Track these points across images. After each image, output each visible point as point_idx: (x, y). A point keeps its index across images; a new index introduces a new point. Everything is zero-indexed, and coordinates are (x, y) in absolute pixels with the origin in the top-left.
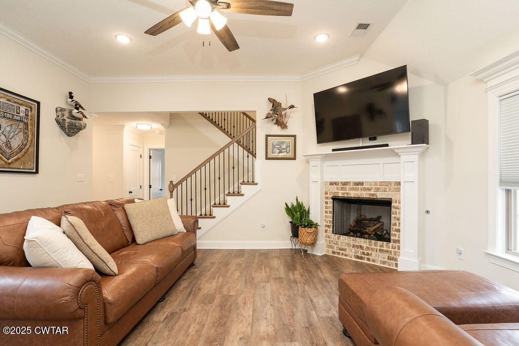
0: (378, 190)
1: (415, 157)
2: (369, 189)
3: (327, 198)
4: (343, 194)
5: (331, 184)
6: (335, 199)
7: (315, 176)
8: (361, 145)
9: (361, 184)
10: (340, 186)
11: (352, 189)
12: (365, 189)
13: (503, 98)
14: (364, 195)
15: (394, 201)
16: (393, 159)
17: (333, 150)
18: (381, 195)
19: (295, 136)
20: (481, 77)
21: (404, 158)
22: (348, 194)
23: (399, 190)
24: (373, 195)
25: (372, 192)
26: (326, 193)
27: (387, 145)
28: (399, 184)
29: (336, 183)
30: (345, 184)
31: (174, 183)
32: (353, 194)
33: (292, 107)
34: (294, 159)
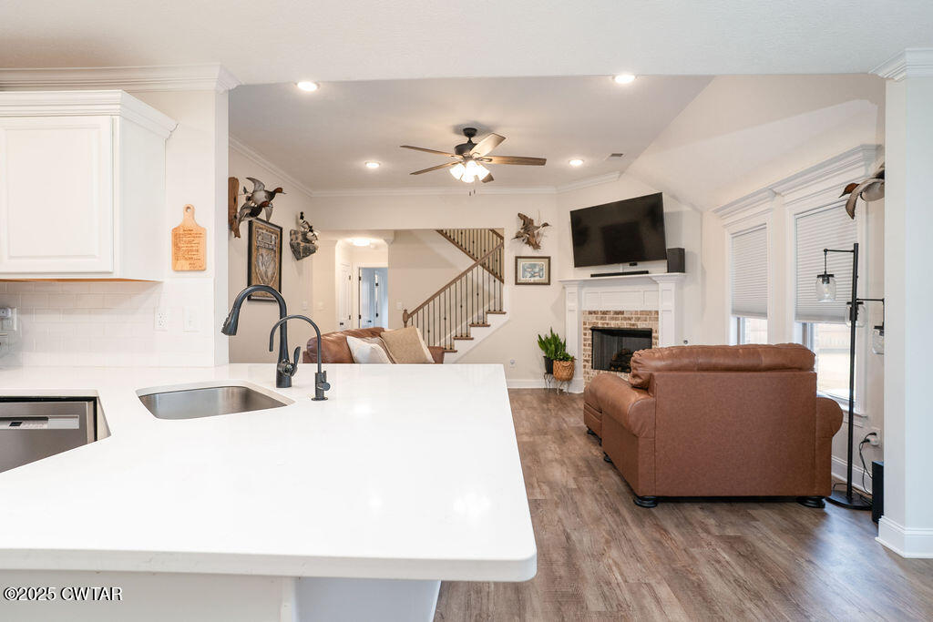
0: (638, 319)
1: (672, 286)
2: (630, 319)
3: (585, 329)
4: (603, 324)
5: (590, 313)
6: (593, 330)
7: (571, 304)
8: (621, 271)
9: (622, 313)
10: (599, 315)
11: (612, 319)
12: (625, 319)
13: (735, 235)
14: (625, 325)
15: (654, 331)
16: (653, 287)
17: (592, 276)
18: (641, 325)
19: (549, 258)
21: (662, 286)
22: (607, 324)
23: (657, 319)
24: (633, 325)
25: (633, 322)
26: (585, 324)
27: (647, 272)
28: (657, 312)
29: (595, 312)
30: (605, 313)
31: (409, 312)
32: (613, 324)
33: (546, 225)
34: (549, 284)
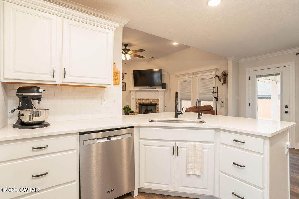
0: (153, 101)
1: (163, 93)
2: (150, 101)
3: (137, 104)
4: (142, 102)
5: (138, 99)
6: (139, 104)
7: (133, 97)
8: (148, 88)
9: (148, 99)
10: (141, 100)
11: (145, 101)
12: (149, 101)
13: (180, 82)
14: (149, 103)
15: (157, 104)
16: (158, 93)
17: (139, 89)
18: (153, 103)
19: (125, 83)
20: (177, 76)
21: (160, 92)
22: (144, 102)
23: (159, 101)
26: (136, 102)
27: (155, 89)
28: (159, 99)
29: (140, 99)
30: (143, 99)
32: (145, 102)
33: (126, 73)
34: (125, 91)
